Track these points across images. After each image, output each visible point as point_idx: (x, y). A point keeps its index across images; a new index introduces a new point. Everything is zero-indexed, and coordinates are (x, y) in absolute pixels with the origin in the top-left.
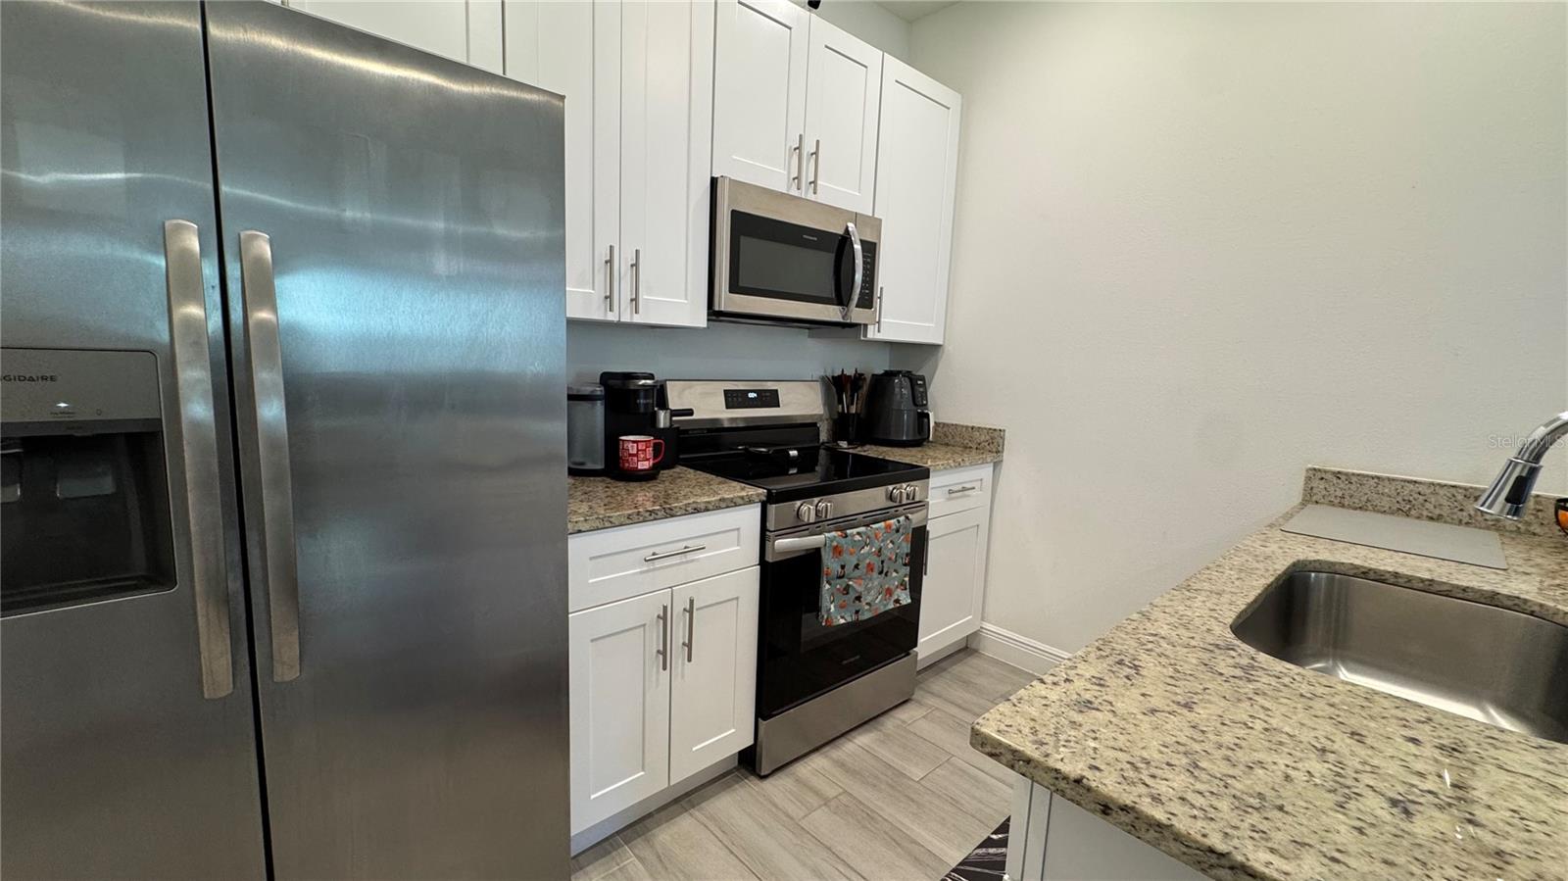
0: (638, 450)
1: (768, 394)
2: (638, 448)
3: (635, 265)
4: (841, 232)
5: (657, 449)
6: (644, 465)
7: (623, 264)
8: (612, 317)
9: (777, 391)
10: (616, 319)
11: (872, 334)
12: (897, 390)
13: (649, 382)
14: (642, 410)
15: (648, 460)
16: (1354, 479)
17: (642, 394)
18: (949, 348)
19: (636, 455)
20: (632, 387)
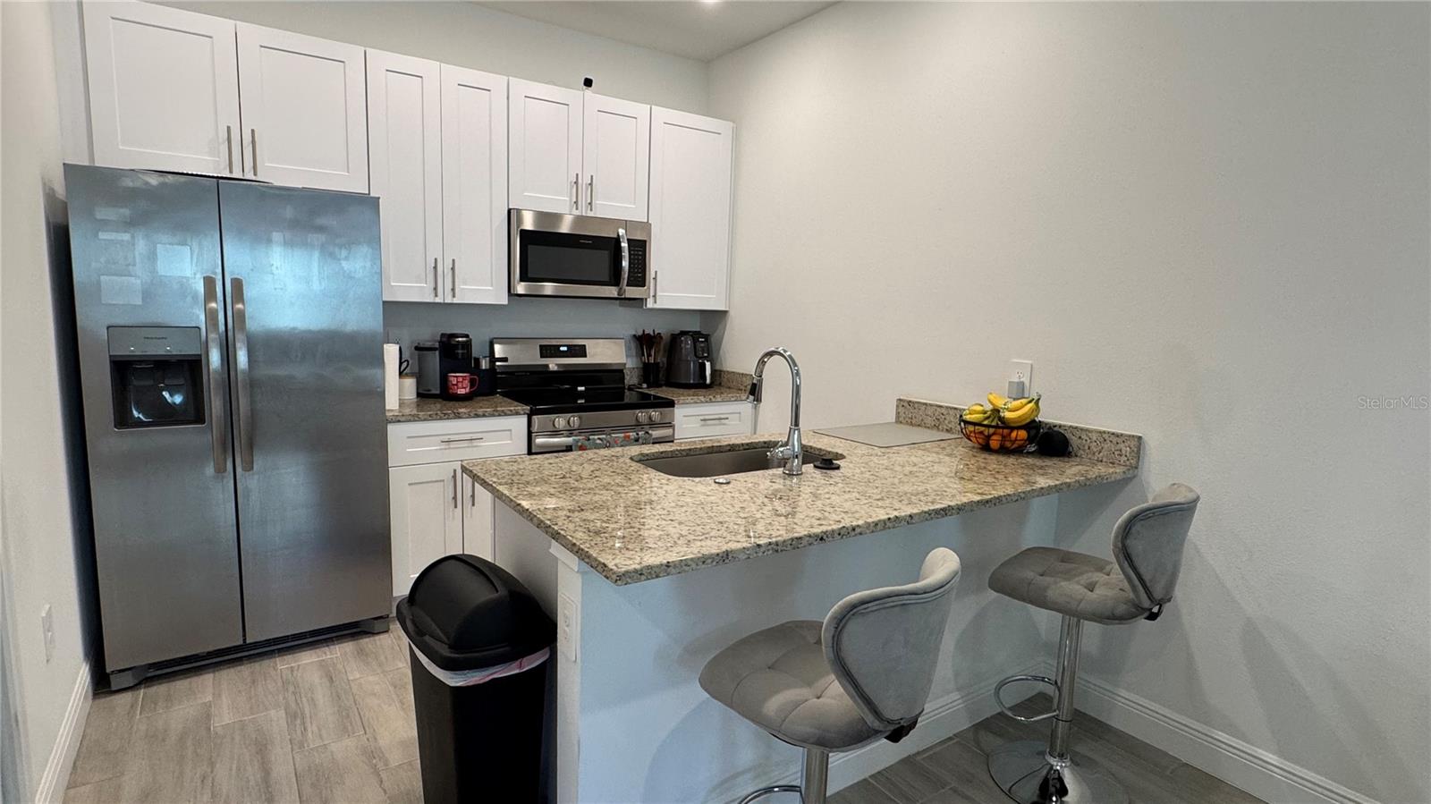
0: (458, 382)
1: (577, 348)
2: (461, 383)
3: (453, 269)
4: (616, 236)
5: (472, 382)
6: (461, 391)
7: (444, 267)
8: (438, 300)
9: (584, 346)
10: (442, 301)
11: (650, 304)
12: (683, 345)
13: (464, 339)
14: (460, 357)
15: (465, 388)
16: (916, 405)
17: (460, 347)
18: (732, 313)
19: (456, 385)
20: (453, 343)
